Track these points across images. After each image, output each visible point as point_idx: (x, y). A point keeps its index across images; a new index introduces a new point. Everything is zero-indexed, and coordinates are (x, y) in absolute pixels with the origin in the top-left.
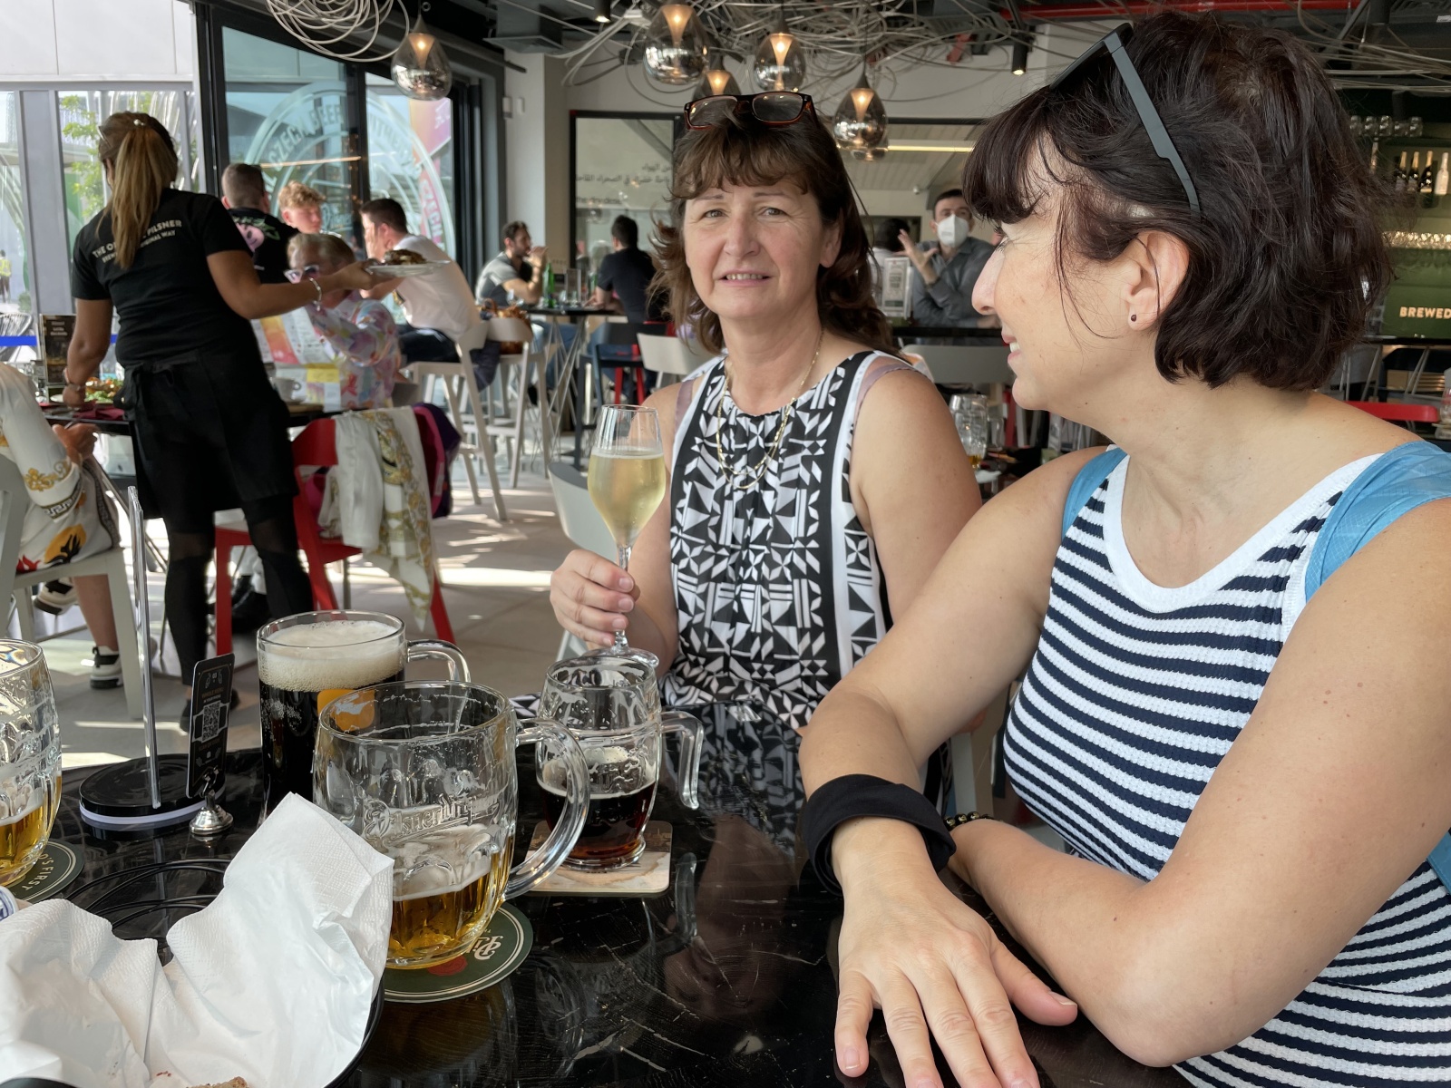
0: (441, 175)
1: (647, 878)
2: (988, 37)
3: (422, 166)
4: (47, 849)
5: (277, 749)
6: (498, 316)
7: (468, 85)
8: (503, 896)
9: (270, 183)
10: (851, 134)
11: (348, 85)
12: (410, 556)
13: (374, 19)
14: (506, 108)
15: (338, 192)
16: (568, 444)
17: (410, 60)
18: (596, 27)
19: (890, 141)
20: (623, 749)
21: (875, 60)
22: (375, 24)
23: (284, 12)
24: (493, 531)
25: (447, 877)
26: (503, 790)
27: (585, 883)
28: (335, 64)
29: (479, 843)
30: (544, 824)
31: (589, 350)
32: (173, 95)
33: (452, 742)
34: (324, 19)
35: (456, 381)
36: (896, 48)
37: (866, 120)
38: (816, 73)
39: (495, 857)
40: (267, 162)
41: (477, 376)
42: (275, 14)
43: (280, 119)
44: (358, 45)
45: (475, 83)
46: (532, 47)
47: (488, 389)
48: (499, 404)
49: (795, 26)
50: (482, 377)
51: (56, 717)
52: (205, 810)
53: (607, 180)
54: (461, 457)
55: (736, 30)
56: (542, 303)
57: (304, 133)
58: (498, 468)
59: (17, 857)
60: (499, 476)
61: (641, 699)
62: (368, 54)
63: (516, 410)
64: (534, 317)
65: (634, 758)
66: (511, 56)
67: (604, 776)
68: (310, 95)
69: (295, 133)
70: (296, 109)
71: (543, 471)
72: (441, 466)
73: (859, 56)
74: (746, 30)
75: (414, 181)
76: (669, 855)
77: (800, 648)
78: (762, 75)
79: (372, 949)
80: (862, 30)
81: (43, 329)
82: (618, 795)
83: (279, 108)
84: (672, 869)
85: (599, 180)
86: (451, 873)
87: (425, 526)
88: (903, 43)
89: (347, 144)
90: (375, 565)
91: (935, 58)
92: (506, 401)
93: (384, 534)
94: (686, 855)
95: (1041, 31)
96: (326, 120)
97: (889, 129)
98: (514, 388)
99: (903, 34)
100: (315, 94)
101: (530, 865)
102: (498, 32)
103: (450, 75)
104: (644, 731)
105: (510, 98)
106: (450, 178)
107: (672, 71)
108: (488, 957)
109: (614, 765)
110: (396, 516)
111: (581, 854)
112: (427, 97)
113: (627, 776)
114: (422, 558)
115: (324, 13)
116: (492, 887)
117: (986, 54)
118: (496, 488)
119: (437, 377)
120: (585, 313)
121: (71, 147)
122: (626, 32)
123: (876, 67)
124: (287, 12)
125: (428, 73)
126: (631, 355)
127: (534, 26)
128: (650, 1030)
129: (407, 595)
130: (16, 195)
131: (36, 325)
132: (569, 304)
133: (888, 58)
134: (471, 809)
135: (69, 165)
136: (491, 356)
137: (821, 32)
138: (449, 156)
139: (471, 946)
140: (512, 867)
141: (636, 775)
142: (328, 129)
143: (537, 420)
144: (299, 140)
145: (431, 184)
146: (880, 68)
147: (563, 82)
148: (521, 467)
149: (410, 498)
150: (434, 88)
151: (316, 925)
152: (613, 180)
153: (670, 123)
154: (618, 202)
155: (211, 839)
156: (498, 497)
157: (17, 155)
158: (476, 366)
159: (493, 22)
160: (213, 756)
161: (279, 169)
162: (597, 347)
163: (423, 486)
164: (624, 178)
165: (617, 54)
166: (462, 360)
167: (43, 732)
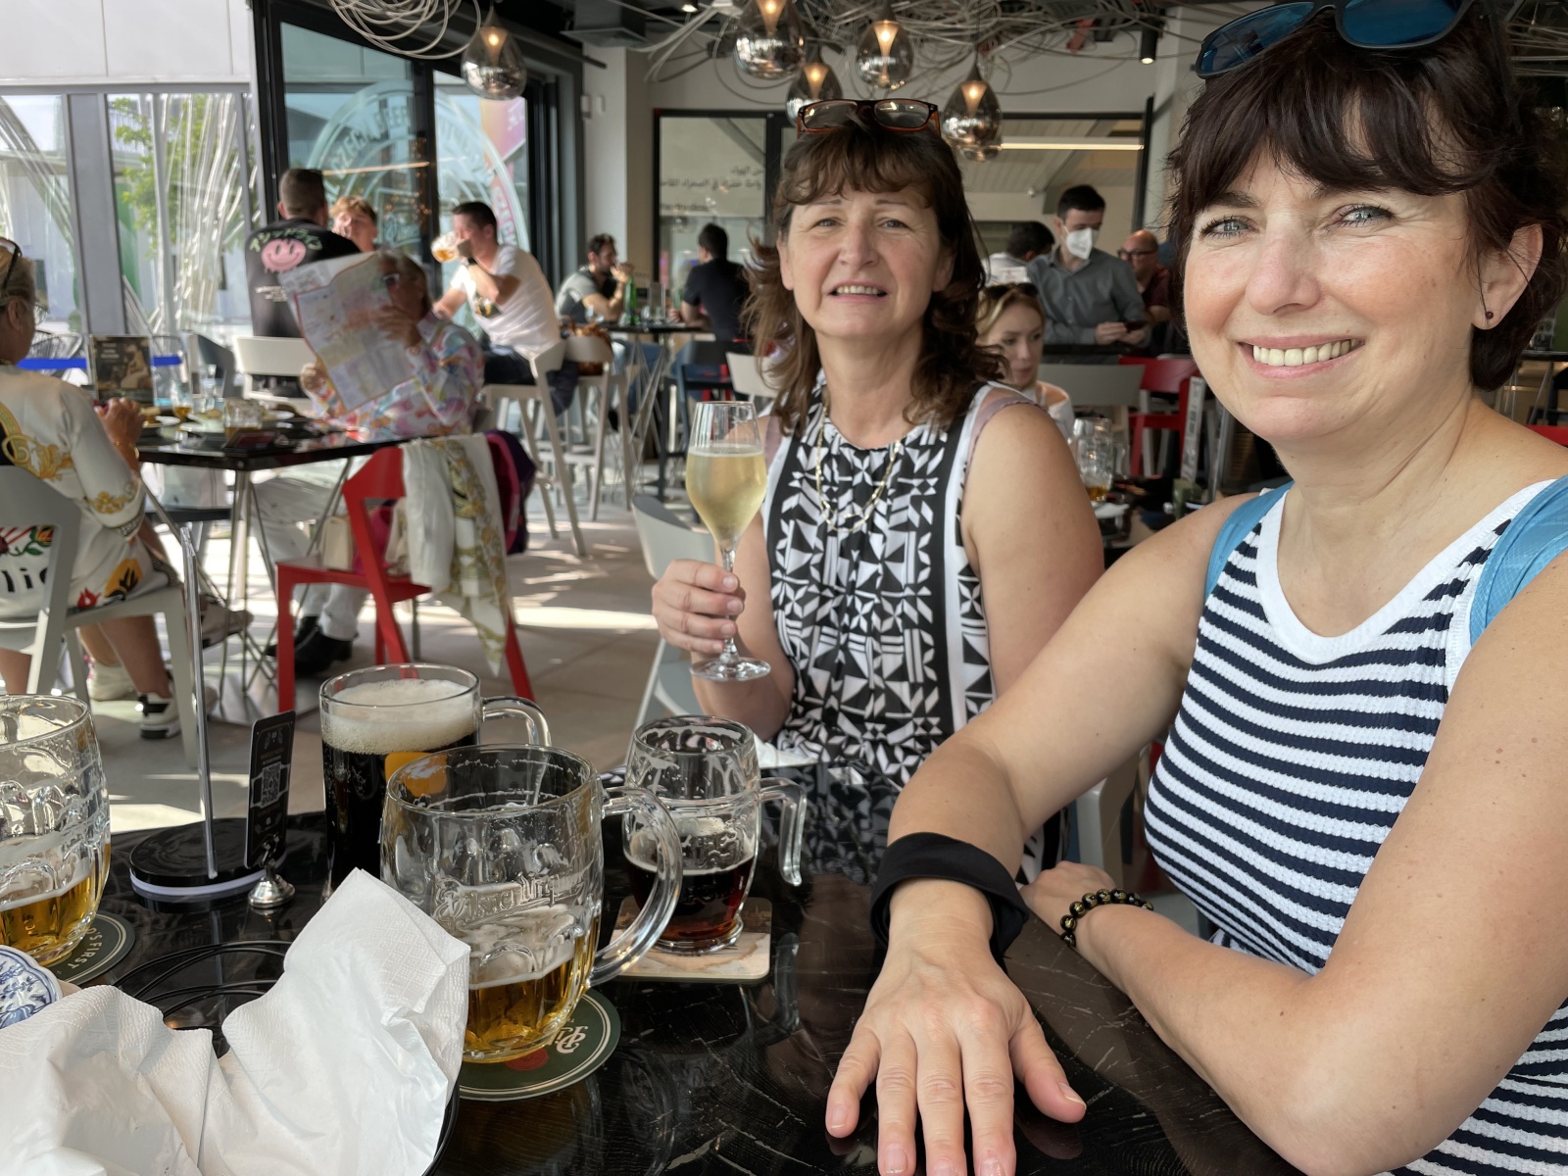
0: (515, 181)
1: (745, 962)
2: (1113, 22)
3: (495, 172)
4: (96, 923)
5: (341, 813)
6: (576, 334)
7: (543, 83)
8: (588, 982)
9: (332, 191)
10: (961, 132)
11: (416, 85)
12: (483, 595)
13: (443, 12)
14: (585, 107)
15: (406, 201)
16: (651, 473)
17: (481, 57)
18: (682, 17)
19: (1004, 138)
20: (719, 820)
21: (987, 49)
22: (443, 17)
23: (347, 6)
24: (570, 568)
25: (526, 963)
26: (588, 867)
27: (677, 967)
28: (401, 62)
29: (563, 927)
30: (630, 900)
31: (673, 370)
32: (229, 99)
33: (533, 816)
34: (389, 13)
35: (531, 405)
36: (1011, 36)
37: (978, 116)
38: (923, 64)
39: (579, 941)
40: (329, 169)
41: (553, 400)
42: (337, 9)
43: (342, 122)
44: (425, 40)
45: (551, 80)
46: (613, 40)
47: (566, 414)
48: (578, 430)
49: (899, 13)
50: (559, 401)
51: (104, 780)
52: (265, 880)
53: (693, 184)
54: (537, 488)
55: (835, 18)
56: (624, 320)
57: (369, 137)
58: (577, 499)
59: (62, 933)
60: (578, 508)
61: (737, 763)
62: (436, 50)
63: (595, 436)
64: (615, 335)
65: (731, 830)
66: (590, 50)
67: (698, 850)
68: (375, 96)
69: (359, 137)
70: (359, 111)
71: (625, 503)
72: (516, 498)
73: (971, 44)
74: (846, 18)
75: (486, 188)
76: (768, 937)
77: (912, 704)
78: (866, 67)
79: (446, 1048)
80: (973, 16)
81: (94, 351)
82: (713, 870)
83: (342, 110)
84: (773, 952)
85: (684, 184)
86: (531, 959)
87: (499, 563)
88: (1019, 30)
89: (414, 148)
90: (445, 604)
91: (1055, 46)
92: (585, 427)
93: (455, 572)
94: (787, 936)
95: (1172, 14)
96: (391, 122)
97: (1005, 125)
98: (594, 412)
99: (1019, 20)
100: (380, 94)
101: (616, 949)
102: (577, 23)
103: (524, 72)
104: (741, 801)
105: (589, 96)
106: (524, 184)
107: (765, 64)
108: (571, 1051)
109: (710, 838)
110: (468, 553)
111: (672, 935)
112: (500, 97)
113: (724, 850)
114: (497, 597)
115: (390, 6)
116: (575, 974)
117: (1110, 40)
118: (574, 521)
119: (512, 400)
120: (668, 331)
121: (122, 155)
122: (715, 22)
123: (989, 57)
124: (350, 6)
125: (500, 70)
126: (719, 376)
127: (615, 17)
128: (751, 1136)
129: (480, 637)
130: (64, 207)
131: (86, 347)
132: (652, 321)
133: (1003, 47)
134: (553, 889)
135: (121, 174)
136: (568, 377)
137: (928, 19)
138: (524, 161)
139: (553, 1038)
140: (599, 949)
141: (734, 850)
142: (394, 133)
143: (618, 446)
144: (363, 145)
145: (504, 191)
146: (993, 58)
147: (646, 79)
148: (601, 498)
149: (483, 533)
150: (508, 87)
151: (385, 1021)
152: (700, 185)
153: (763, 121)
154: (705, 208)
155: (271, 912)
156: (577, 531)
157: (64, 164)
158: (553, 389)
159: (571, 14)
160: (273, 821)
161: (342, 177)
162: (683, 368)
163: (497, 521)
164: (711, 183)
165: (704, 46)
166: (539, 382)
167: (90, 797)
